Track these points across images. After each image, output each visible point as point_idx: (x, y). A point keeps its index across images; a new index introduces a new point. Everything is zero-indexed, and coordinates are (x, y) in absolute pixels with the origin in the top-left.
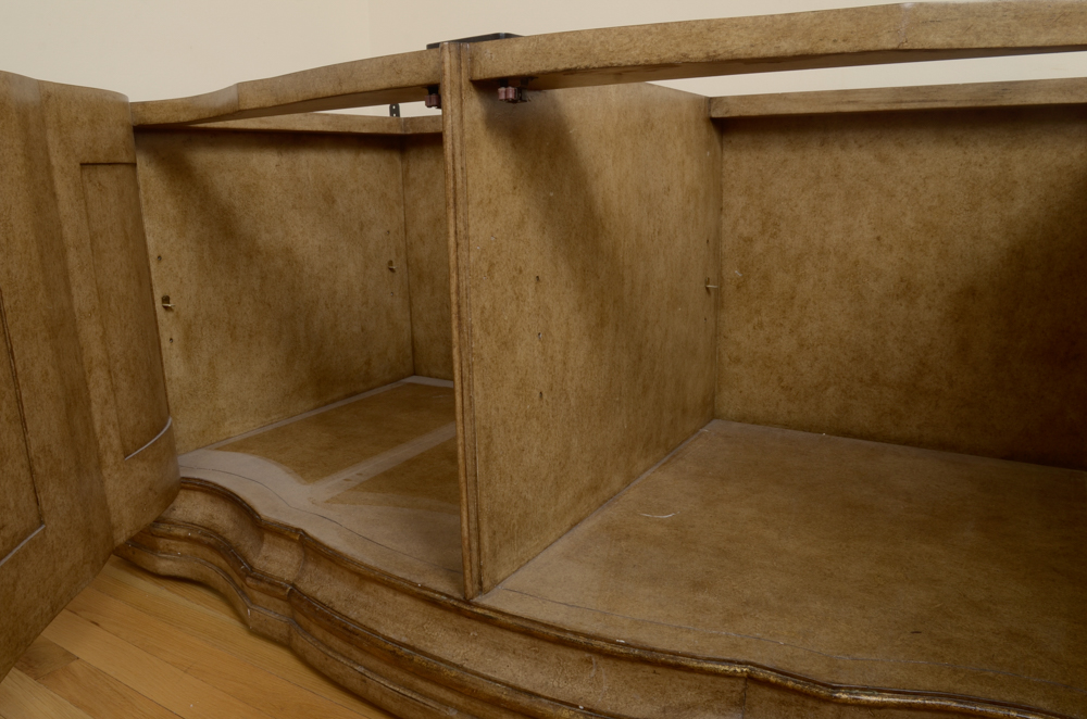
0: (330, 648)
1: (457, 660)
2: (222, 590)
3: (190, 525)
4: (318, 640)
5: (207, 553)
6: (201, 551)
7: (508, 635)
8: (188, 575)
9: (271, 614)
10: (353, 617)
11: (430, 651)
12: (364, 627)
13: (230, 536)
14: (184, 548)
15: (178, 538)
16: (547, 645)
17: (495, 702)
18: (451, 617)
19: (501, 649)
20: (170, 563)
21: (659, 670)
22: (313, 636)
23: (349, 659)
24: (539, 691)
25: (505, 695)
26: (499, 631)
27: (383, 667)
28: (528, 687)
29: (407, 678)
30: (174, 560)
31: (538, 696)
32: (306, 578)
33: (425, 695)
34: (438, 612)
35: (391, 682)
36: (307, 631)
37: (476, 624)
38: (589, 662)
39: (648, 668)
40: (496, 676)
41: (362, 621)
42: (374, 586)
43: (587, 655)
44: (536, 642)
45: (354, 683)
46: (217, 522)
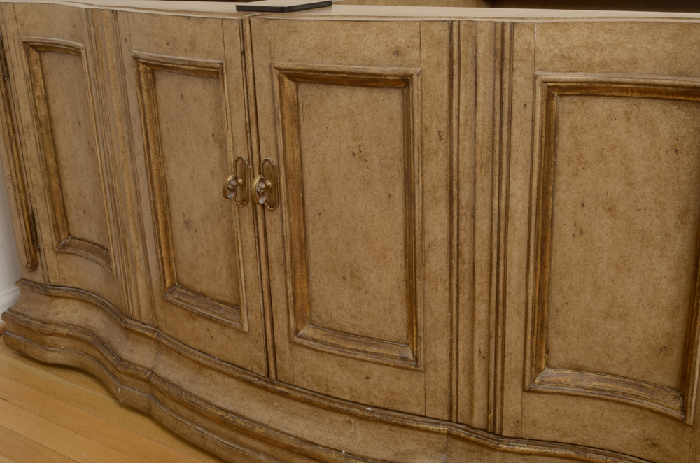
0: (179, 415)
1: (265, 421)
2: (97, 375)
3: (71, 326)
4: (171, 410)
5: (85, 346)
6: (78, 345)
7: (298, 404)
8: (70, 363)
9: (136, 392)
10: (195, 393)
11: (248, 415)
12: (203, 400)
13: (102, 334)
14: (66, 343)
15: (62, 335)
16: (323, 411)
17: (289, 449)
18: (261, 392)
19: (294, 414)
20: (55, 354)
21: (393, 428)
22: (167, 407)
23: (192, 422)
24: (317, 442)
25: (296, 444)
26: (293, 402)
27: (216, 427)
28: (311, 439)
29: (232, 434)
30: (59, 352)
31: (317, 445)
32: (161, 366)
33: (244, 446)
34: (252, 389)
35: (222, 437)
36: (163, 403)
37: (278, 397)
38: (349, 422)
39: (386, 427)
40: (291, 432)
41: (202, 395)
42: (210, 371)
43: (348, 418)
44: (316, 409)
45: (196, 439)
46: (92, 324)
